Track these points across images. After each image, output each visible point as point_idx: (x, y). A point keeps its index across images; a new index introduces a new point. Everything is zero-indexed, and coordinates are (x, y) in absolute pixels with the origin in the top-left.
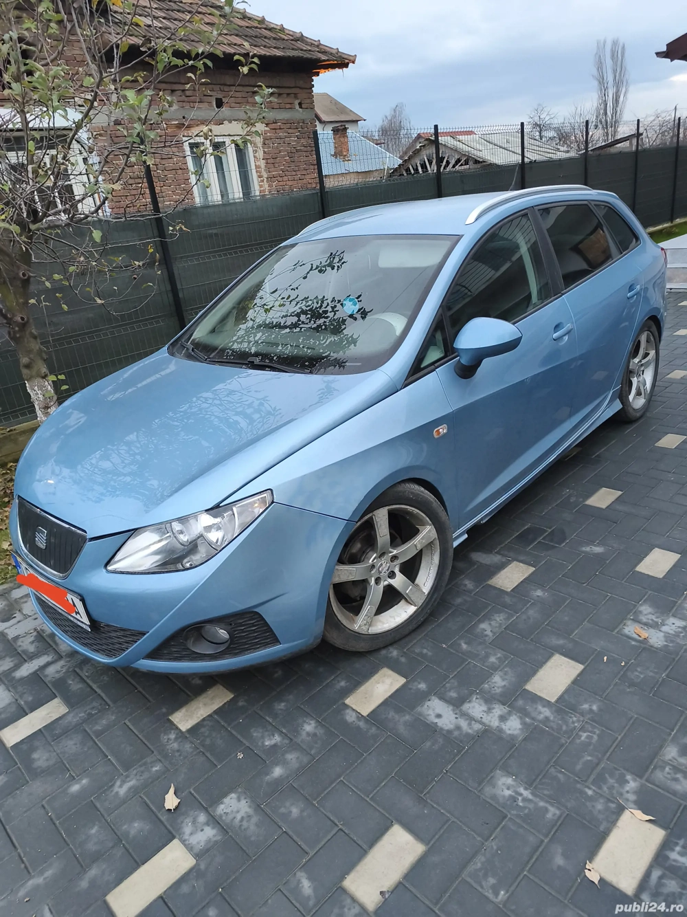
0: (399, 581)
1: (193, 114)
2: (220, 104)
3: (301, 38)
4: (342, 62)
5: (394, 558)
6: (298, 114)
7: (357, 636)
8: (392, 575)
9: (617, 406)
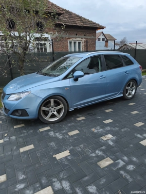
0: (55, 113)
1: (71, 36)
2: (76, 35)
3: (95, 23)
4: (103, 28)
5: (55, 109)
6: (92, 37)
7: (45, 120)
8: (54, 112)
9: (122, 95)
